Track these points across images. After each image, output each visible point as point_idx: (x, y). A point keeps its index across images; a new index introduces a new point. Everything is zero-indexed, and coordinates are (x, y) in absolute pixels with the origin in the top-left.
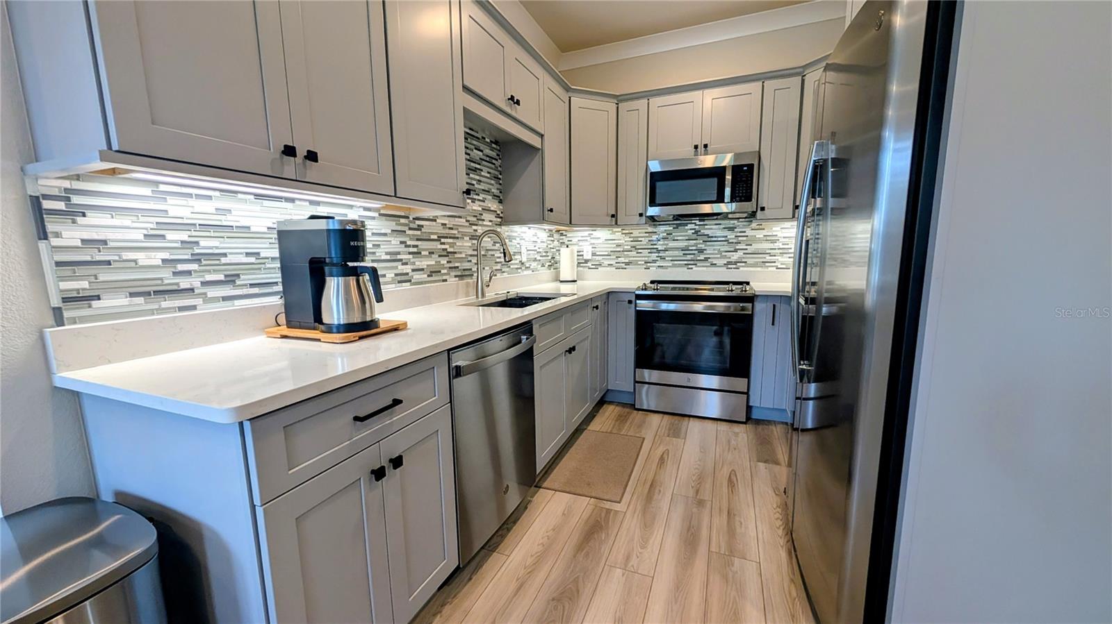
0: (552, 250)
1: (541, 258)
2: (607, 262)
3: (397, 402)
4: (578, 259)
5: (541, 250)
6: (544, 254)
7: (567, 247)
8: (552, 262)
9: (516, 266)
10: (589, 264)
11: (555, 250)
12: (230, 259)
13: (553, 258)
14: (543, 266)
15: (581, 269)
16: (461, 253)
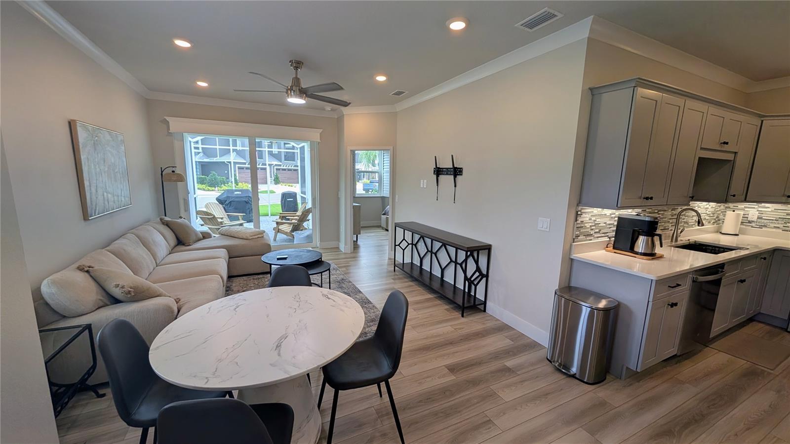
0: (718, 212)
1: (709, 218)
2: (773, 225)
3: (678, 285)
4: (742, 220)
5: (710, 213)
6: (712, 215)
7: (734, 211)
8: (717, 220)
9: (692, 224)
10: (753, 224)
11: (720, 212)
12: (601, 225)
13: (717, 217)
14: (709, 222)
15: (744, 227)
16: (665, 218)
